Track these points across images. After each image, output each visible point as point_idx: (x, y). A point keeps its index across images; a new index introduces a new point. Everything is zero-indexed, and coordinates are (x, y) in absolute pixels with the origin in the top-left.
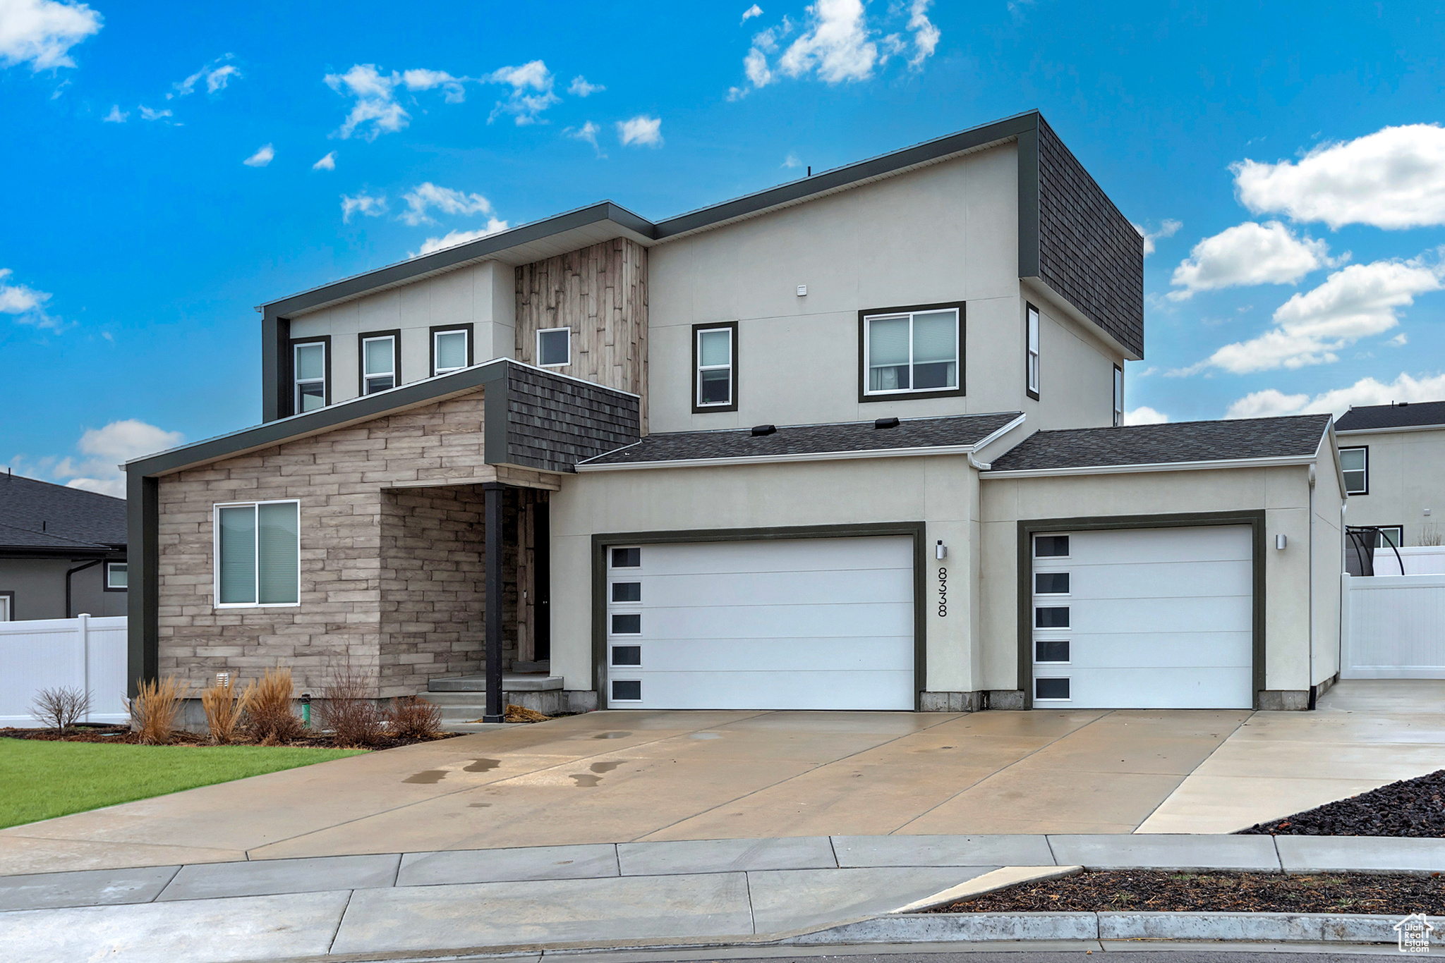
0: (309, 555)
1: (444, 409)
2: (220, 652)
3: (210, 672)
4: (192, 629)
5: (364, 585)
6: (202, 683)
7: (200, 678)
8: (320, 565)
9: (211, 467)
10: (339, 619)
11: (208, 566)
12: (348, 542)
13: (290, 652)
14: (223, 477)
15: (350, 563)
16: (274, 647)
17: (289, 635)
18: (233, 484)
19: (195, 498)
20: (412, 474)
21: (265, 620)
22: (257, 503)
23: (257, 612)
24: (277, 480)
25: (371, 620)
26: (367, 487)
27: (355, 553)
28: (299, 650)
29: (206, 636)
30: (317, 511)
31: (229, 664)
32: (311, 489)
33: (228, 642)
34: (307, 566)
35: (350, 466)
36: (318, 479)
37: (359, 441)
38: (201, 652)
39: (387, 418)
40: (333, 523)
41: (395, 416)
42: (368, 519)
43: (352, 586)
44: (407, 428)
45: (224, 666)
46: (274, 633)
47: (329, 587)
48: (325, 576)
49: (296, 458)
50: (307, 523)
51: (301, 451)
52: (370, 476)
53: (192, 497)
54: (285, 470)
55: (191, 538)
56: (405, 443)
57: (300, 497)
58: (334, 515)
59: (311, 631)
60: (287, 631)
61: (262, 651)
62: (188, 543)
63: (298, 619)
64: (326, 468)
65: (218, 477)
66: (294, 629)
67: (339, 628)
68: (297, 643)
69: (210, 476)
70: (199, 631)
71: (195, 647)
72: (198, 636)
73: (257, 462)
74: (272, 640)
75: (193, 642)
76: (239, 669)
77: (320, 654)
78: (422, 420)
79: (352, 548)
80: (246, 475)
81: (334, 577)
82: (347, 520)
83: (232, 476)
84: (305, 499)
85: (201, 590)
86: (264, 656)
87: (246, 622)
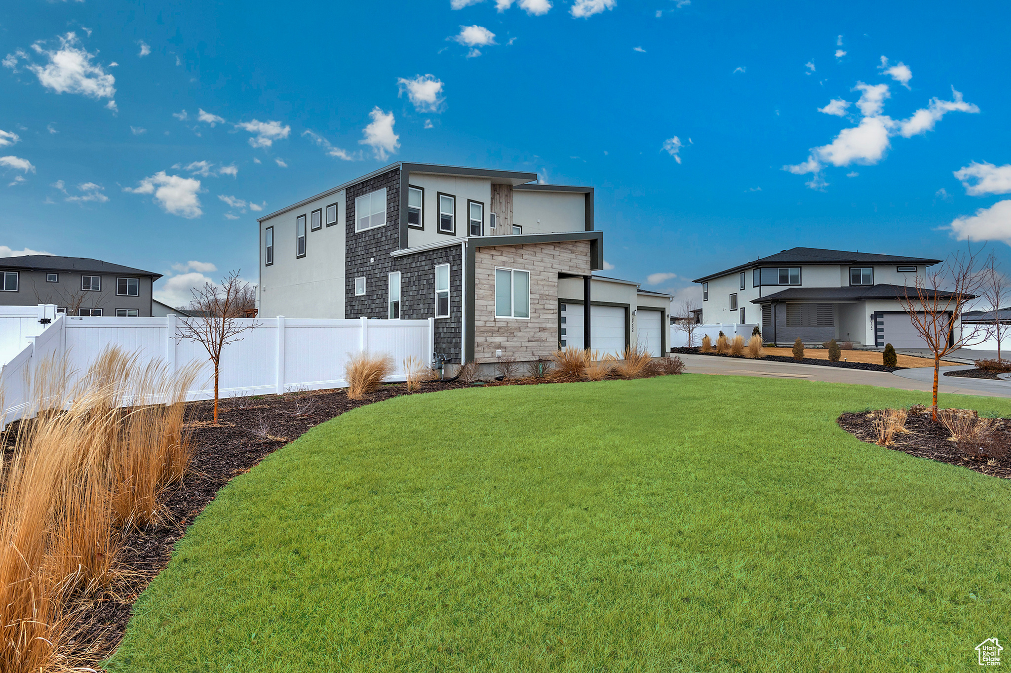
0: (533, 297)
1: (577, 244)
2: (498, 339)
3: (493, 350)
4: (485, 328)
5: (552, 312)
6: (490, 355)
7: (489, 352)
8: (537, 302)
9: (494, 248)
10: (544, 325)
11: (492, 297)
12: (547, 293)
13: (527, 340)
14: (499, 254)
15: (548, 302)
16: (520, 337)
17: (526, 332)
18: (504, 258)
19: (487, 262)
20: (567, 268)
21: (517, 325)
22: (513, 270)
23: (514, 320)
24: (521, 260)
25: (555, 327)
26: (553, 270)
27: (549, 298)
28: (530, 339)
29: (492, 332)
30: (536, 277)
31: (502, 345)
32: (534, 267)
33: (502, 334)
34: (533, 301)
35: (548, 260)
36: (536, 263)
37: (549, 250)
38: (490, 339)
39: (559, 243)
40: (542, 283)
41: (562, 243)
42: (554, 284)
43: (548, 311)
44: (566, 249)
45: (499, 347)
46: (520, 331)
47: (540, 311)
48: (538, 307)
49: (528, 252)
50: (532, 282)
51: (529, 249)
52: (555, 266)
53: (485, 261)
54: (525, 257)
55: (484, 282)
56: (565, 255)
57: (530, 270)
58: (542, 280)
59: (534, 330)
60: (525, 330)
61: (515, 339)
62: (483, 284)
63: (529, 325)
64: (539, 259)
65: (497, 254)
66: (528, 330)
67: (544, 330)
68: (529, 336)
69: (494, 252)
70: (488, 329)
71: (486, 337)
72: (487, 331)
73: (513, 250)
74: (519, 334)
75: (485, 335)
76: (505, 348)
77: (537, 341)
78: (570, 247)
79: (548, 295)
80: (509, 256)
81: (542, 307)
82: (547, 283)
83: (503, 255)
84: (532, 271)
85: (489, 308)
86: (516, 341)
87: (509, 325)
